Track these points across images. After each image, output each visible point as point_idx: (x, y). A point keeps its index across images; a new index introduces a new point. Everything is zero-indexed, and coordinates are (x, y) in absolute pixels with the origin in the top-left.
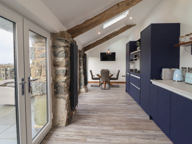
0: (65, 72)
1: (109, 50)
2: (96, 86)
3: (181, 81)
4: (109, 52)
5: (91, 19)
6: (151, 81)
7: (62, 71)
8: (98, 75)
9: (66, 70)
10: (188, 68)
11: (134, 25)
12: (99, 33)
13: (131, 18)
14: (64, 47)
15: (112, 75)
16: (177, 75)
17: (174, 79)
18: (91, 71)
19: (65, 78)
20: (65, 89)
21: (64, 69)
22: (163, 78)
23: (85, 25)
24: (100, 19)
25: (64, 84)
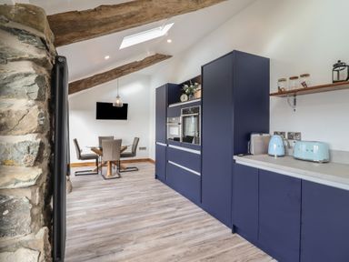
0: (35, 150)
1: (118, 97)
2: (89, 174)
3: (283, 156)
4: (118, 102)
5: (115, 7)
6: (235, 157)
7: (23, 149)
8: (93, 149)
9: (41, 145)
10: (289, 133)
11: (170, 57)
12: (107, 57)
13: (169, 41)
14: (35, 61)
15: (126, 148)
16: (275, 146)
17: (270, 152)
18: (76, 141)
19: (37, 172)
20: (36, 211)
21: (33, 139)
22: (252, 152)
23: (98, 17)
24: (138, 13)
25: (28, 193)
